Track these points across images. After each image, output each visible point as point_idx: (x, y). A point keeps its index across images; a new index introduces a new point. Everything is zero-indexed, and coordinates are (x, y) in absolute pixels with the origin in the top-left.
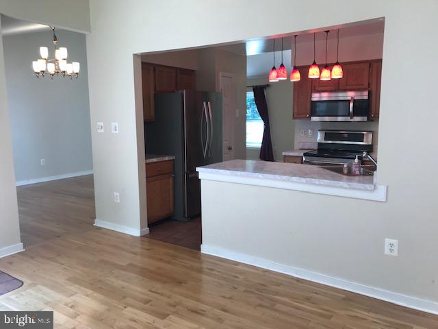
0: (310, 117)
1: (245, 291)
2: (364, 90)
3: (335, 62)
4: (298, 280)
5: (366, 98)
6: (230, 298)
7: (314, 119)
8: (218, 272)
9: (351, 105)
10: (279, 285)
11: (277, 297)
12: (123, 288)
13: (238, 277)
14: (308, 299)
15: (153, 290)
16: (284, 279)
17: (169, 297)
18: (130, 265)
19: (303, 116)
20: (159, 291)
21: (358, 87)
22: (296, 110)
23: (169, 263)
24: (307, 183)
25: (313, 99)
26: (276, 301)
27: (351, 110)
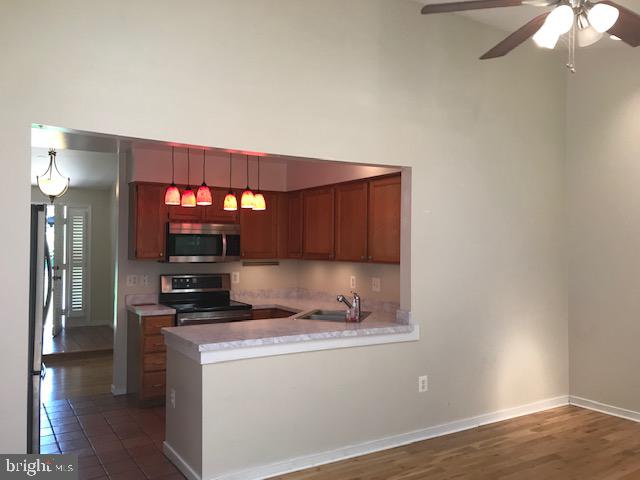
9: (224, 241)
19: (154, 255)
21: (226, 219)
22: (141, 246)
24: (358, 336)
25: (171, 232)
27: (224, 247)
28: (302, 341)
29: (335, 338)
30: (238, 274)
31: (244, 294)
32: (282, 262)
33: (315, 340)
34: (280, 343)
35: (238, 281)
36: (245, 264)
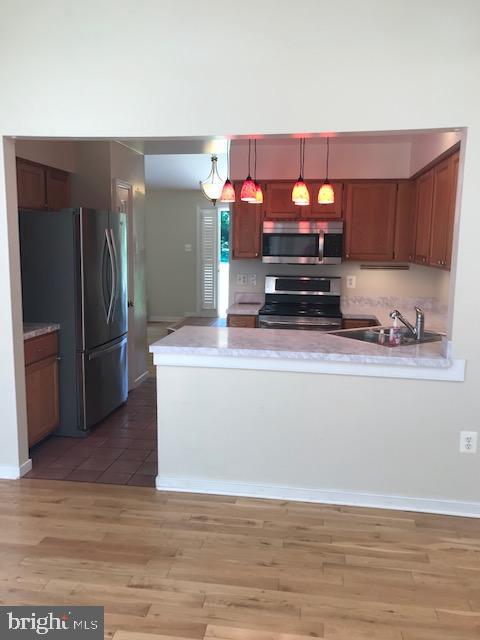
0: (259, 258)
1: (285, 545)
2: (335, 219)
3: (297, 178)
4: (338, 508)
5: (340, 231)
6: (274, 564)
7: (267, 259)
8: (215, 520)
9: (321, 241)
10: (322, 522)
11: (334, 544)
12: (72, 593)
13: (253, 523)
14: (377, 537)
15: (135, 583)
16: (319, 510)
17: (176, 590)
18: (46, 541)
19: (250, 255)
20: (146, 583)
21: (328, 216)
22: (237, 246)
23: (118, 520)
25: (266, 231)
26: (342, 552)
27: (321, 247)
28: (268, 358)
29: (315, 360)
30: (354, 278)
31: (359, 301)
32: (412, 265)
33: (286, 359)
34: (240, 356)
35: (354, 285)
36: (363, 267)
